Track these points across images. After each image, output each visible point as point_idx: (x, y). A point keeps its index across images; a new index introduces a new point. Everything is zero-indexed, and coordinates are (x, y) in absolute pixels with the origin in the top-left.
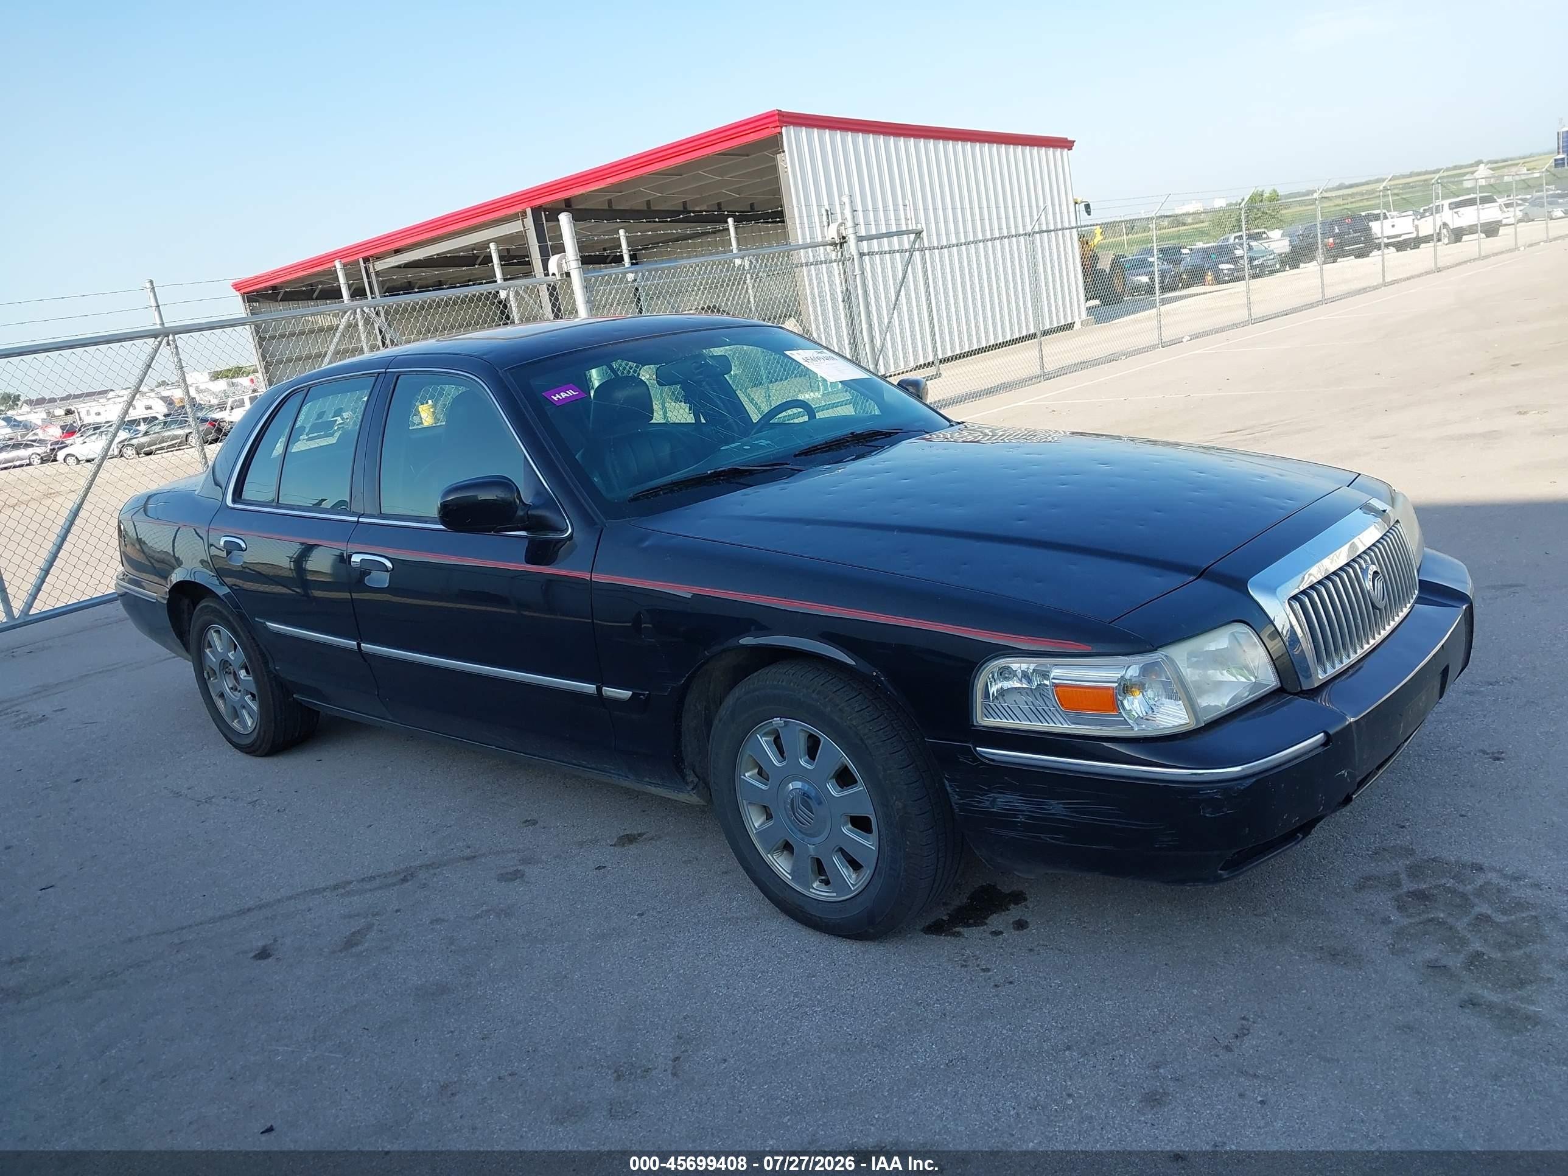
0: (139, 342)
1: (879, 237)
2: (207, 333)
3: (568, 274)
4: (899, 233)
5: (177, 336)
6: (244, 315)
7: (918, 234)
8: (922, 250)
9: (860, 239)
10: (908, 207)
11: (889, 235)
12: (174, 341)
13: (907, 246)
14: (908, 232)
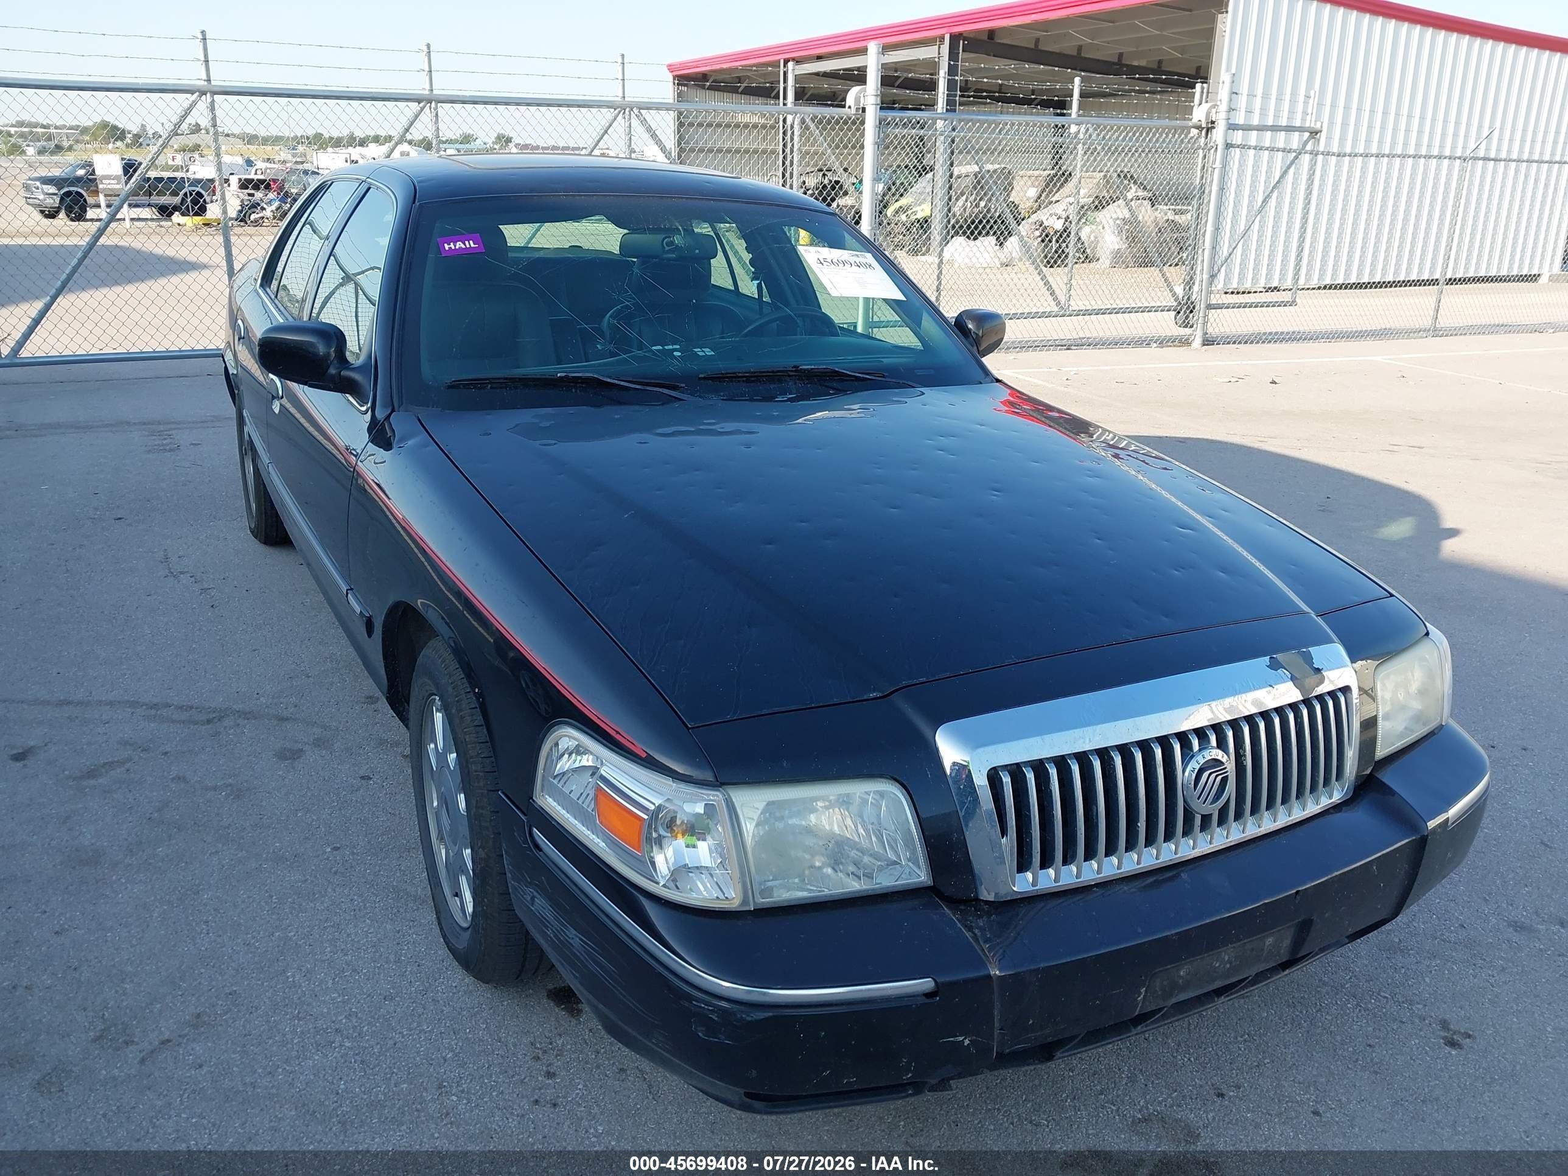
0: (402, 105)
1: (1261, 128)
2: (469, 107)
3: (864, 110)
4: (1289, 129)
5: (439, 105)
6: (671, 101)
7: (1314, 133)
8: (1315, 154)
9: (1232, 127)
10: (1311, 101)
11: (1275, 128)
12: (436, 108)
13: (1295, 146)
14: (1301, 130)
